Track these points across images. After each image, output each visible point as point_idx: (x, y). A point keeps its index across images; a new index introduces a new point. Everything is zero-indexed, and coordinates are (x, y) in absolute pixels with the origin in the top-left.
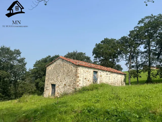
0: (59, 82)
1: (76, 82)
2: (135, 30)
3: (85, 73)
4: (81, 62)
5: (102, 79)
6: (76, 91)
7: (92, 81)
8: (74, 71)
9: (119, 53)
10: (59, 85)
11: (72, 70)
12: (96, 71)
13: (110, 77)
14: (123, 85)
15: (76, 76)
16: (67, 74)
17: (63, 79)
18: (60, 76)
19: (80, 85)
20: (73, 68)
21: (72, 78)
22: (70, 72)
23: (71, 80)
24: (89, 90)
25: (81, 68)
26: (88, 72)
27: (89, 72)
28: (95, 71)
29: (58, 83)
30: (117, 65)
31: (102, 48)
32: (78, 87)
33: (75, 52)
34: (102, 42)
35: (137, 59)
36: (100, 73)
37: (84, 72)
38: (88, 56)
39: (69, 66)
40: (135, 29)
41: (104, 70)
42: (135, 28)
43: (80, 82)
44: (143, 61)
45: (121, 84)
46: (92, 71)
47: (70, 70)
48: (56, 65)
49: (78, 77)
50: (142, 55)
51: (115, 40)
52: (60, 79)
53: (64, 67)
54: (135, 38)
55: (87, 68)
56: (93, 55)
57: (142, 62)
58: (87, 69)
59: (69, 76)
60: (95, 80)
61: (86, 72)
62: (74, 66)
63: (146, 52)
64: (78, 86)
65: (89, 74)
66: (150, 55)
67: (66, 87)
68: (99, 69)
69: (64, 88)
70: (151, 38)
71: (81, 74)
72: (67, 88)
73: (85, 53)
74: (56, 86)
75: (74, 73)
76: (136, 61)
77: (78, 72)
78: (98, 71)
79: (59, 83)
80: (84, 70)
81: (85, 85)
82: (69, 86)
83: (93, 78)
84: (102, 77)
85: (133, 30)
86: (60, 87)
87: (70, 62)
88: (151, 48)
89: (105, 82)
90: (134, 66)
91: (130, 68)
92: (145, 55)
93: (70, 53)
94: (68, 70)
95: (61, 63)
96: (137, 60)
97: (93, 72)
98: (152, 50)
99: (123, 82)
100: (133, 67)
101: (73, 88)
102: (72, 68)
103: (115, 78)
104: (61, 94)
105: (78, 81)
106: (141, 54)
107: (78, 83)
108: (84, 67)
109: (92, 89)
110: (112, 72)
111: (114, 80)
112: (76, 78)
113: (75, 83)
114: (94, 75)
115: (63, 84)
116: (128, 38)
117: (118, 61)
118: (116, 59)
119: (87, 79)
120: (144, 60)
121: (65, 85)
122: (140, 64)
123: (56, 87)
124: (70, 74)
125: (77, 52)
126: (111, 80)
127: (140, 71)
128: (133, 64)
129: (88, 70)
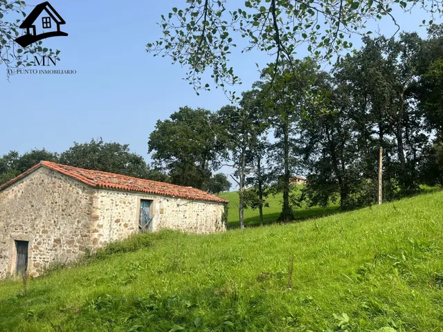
0: (38, 235)
1: (89, 232)
2: (253, 91)
3: (117, 205)
4: (107, 176)
5: (164, 219)
6: (89, 257)
7: (136, 226)
8: (84, 202)
9: (220, 147)
10: (39, 243)
11: (79, 199)
12: (147, 198)
13: (185, 211)
14: (220, 230)
15: (91, 215)
16: (63, 211)
17: (51, 225)
18: (41, 216)
19: (102, 240)
20: (80, 193)
21: (78, 222)
22: (71, 206)
23: (74, 226)
24: (125, 251)
25: (104, 193)
26: (125, 203)
27: (129, 203)
28: (145, 198)
29: (38, 237)
30: (218, 176)
31: (173, 133)
32: (96, 246)
33: (96, 143)
34: (173, 117)
35: (259, 162)
36: (158, 204)
37: (114, 204)
38: (137, 154)
39: (71, 188)
40: (255, 89)
41: (170, 196)
42: (254, 85)
43: (101, 231)
44: (273, 168)
45: (214, 228)
46: (135, 199)
47: (74, 200)
48: (29, 186)
49: (96, 218)
50: (270, 152)
51: (208, 112)
52: (42, 225)
53: (56, 190)
54: (255, 112)
55: (122, 193)
56: (150, 150)
57: (270, 169)
58: (121, 196)
59: (69, 217)
60: (145, 221)
61: (120, 204)
62: (84, 189)
63: (278, 145)
64: (95, 241)
65: (127, 209)
66: (286, 152)
67: (61, 246)
68: (155, 194)
69: (56, 250)
70: (291, 113)
71: (104, 209)
72: (63, 250)
73: (126, 146)
74: (31, 245)
75: (85, 208)
76: (256, 168)
77: (94, 205)
78: (152, 199)
79: (40, 236)
80: (112, 200)
81: (115, 238)
82: (70, 242)
83: (140, 216)
84: (164, 215)
85: (251, 90)
86: (43, 247)
87: (71, 178)
88: (291, 136)
89: (171, 227)
90: (252, 179)
91: (242, 184)
92: (276, 153)
93: (81, 146)
94: (67, 201)
95: (46, 181)
96: (259, 166)
97: (140, 201)
98: (292, 140)
99: (220, 223)
100: (250, 180)
101: (81, 249)
102: (78, 193)
103: (200, 213)
104: (45, 267)
105: (94, 228)
106: (268, 150)
107: (96, 235)
108: (113, 190)
109: (135, 246)
110: (192, 199)
111: (196, 220)
112: (90, 220)
113: (86, 236)
114: (141, 210)
115: (53, 240)
116: (239, 109)
117: (216, 166)
118: (210, 162)
119: (121, 222)
120: (275, 164)
121: (57, 241)
122: (267, 173)
123: (29, 247)
124: (73, 211)
125: (101, 142)
126: (188, 221)
127: (266, 191)
128: (252, 175)
129: (126, 199)
